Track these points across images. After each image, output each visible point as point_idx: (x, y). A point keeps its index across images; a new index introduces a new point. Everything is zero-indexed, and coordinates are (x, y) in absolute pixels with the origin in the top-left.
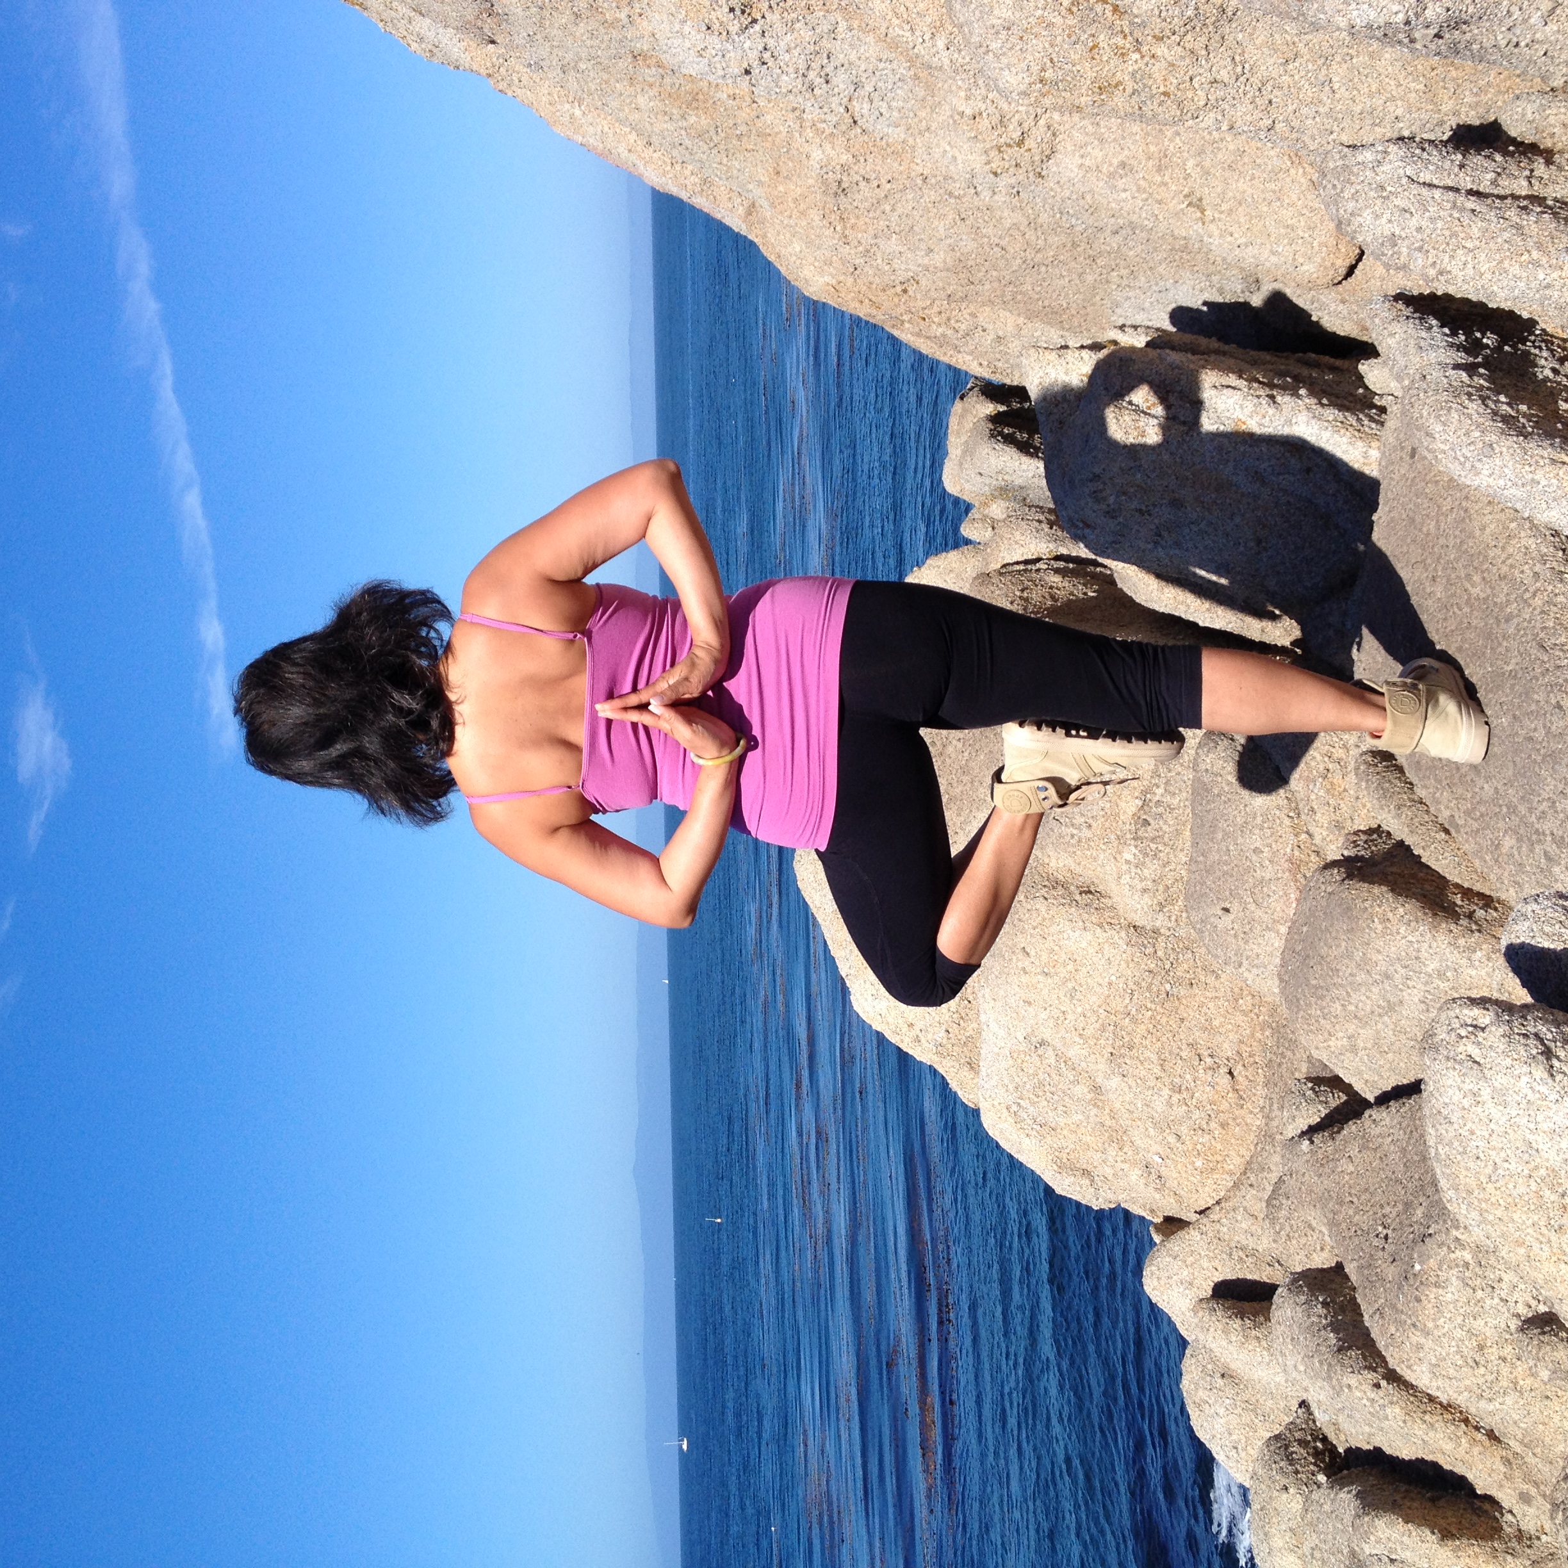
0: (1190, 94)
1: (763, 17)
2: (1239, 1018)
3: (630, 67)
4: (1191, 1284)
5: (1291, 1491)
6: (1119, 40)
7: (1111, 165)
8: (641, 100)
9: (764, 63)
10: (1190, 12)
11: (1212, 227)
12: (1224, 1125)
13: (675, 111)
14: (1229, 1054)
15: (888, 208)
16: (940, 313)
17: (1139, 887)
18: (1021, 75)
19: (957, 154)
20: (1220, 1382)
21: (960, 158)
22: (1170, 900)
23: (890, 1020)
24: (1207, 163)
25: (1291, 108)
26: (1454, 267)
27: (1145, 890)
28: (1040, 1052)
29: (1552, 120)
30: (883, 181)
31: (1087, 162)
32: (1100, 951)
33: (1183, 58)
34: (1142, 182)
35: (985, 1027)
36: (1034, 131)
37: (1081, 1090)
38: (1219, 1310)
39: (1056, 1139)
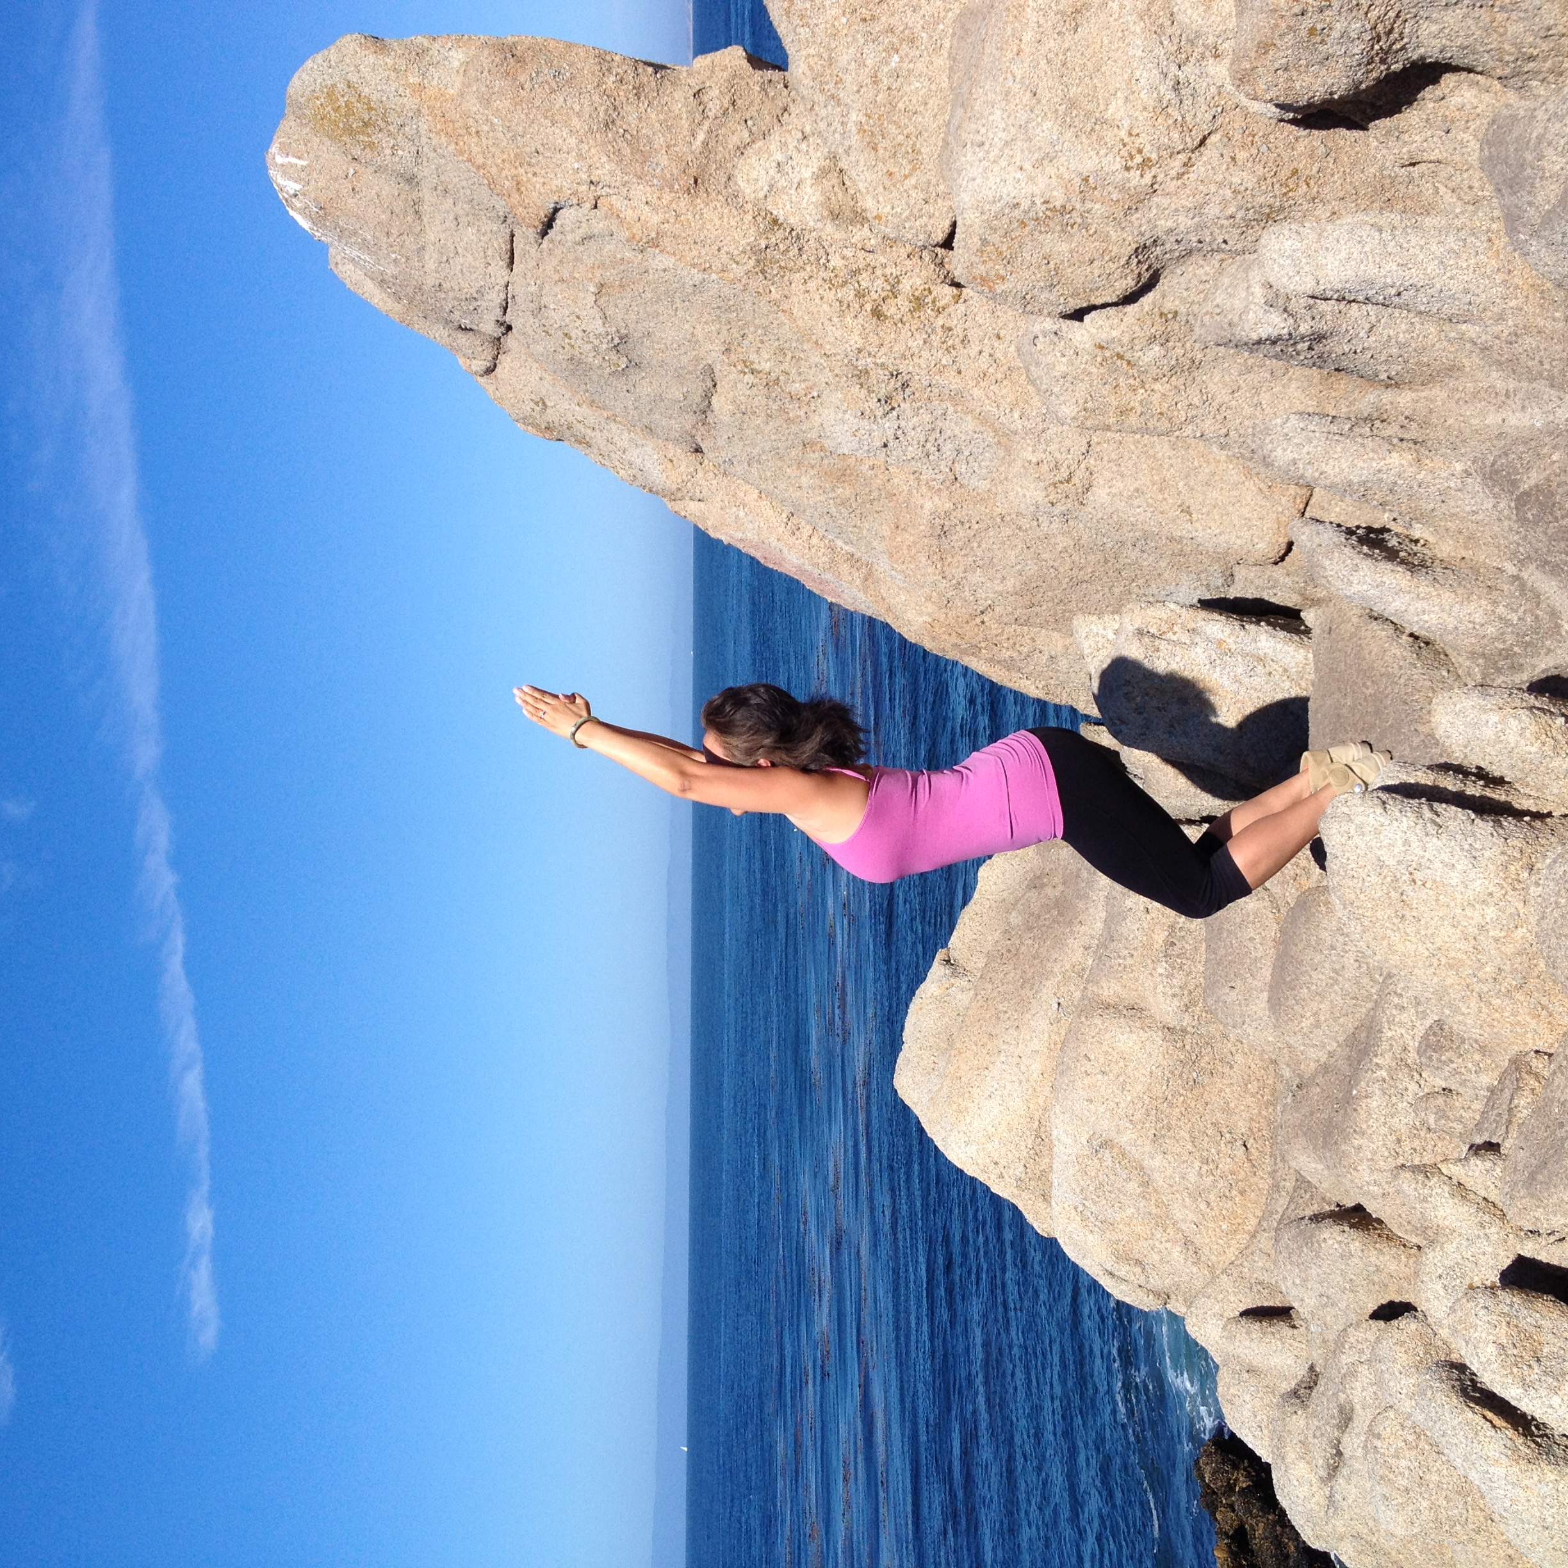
0: (1176, 413)
1: (899, 406)
2: (1249, 1100)
3: (800, 454)
4: (1222, 1315)
6: (1131, 381)
7: (1129, 490)
8: (805, 481)
9: (897, 438)
10: (1173, 362)
11: (1197, 525)
12: (1242, 1193)
13: (827, 486)
14: (1243, 1129)
15: (975, 545)
16: (1008, 639)
17: (1170, 993)
19: (1026, 492)
20: (1246, 1375)
21: (1028, 494)
22: (1193, 1003)
23: (979, 1161)
24: (1192, 483)
25: (1238, 421)
26: (1328, 469)
27: (1174, 995)
28: (1100, 1156)
30: (974, 522)
31: (1113, 490)
32: (1143, 1047)
33: (1170, 391)
34: (1150, 500)
35: (1056, 1143)
36: (1078, 471)
37: (1133, 1186)
38: (1244, 1321)
39: (1114, 1233)
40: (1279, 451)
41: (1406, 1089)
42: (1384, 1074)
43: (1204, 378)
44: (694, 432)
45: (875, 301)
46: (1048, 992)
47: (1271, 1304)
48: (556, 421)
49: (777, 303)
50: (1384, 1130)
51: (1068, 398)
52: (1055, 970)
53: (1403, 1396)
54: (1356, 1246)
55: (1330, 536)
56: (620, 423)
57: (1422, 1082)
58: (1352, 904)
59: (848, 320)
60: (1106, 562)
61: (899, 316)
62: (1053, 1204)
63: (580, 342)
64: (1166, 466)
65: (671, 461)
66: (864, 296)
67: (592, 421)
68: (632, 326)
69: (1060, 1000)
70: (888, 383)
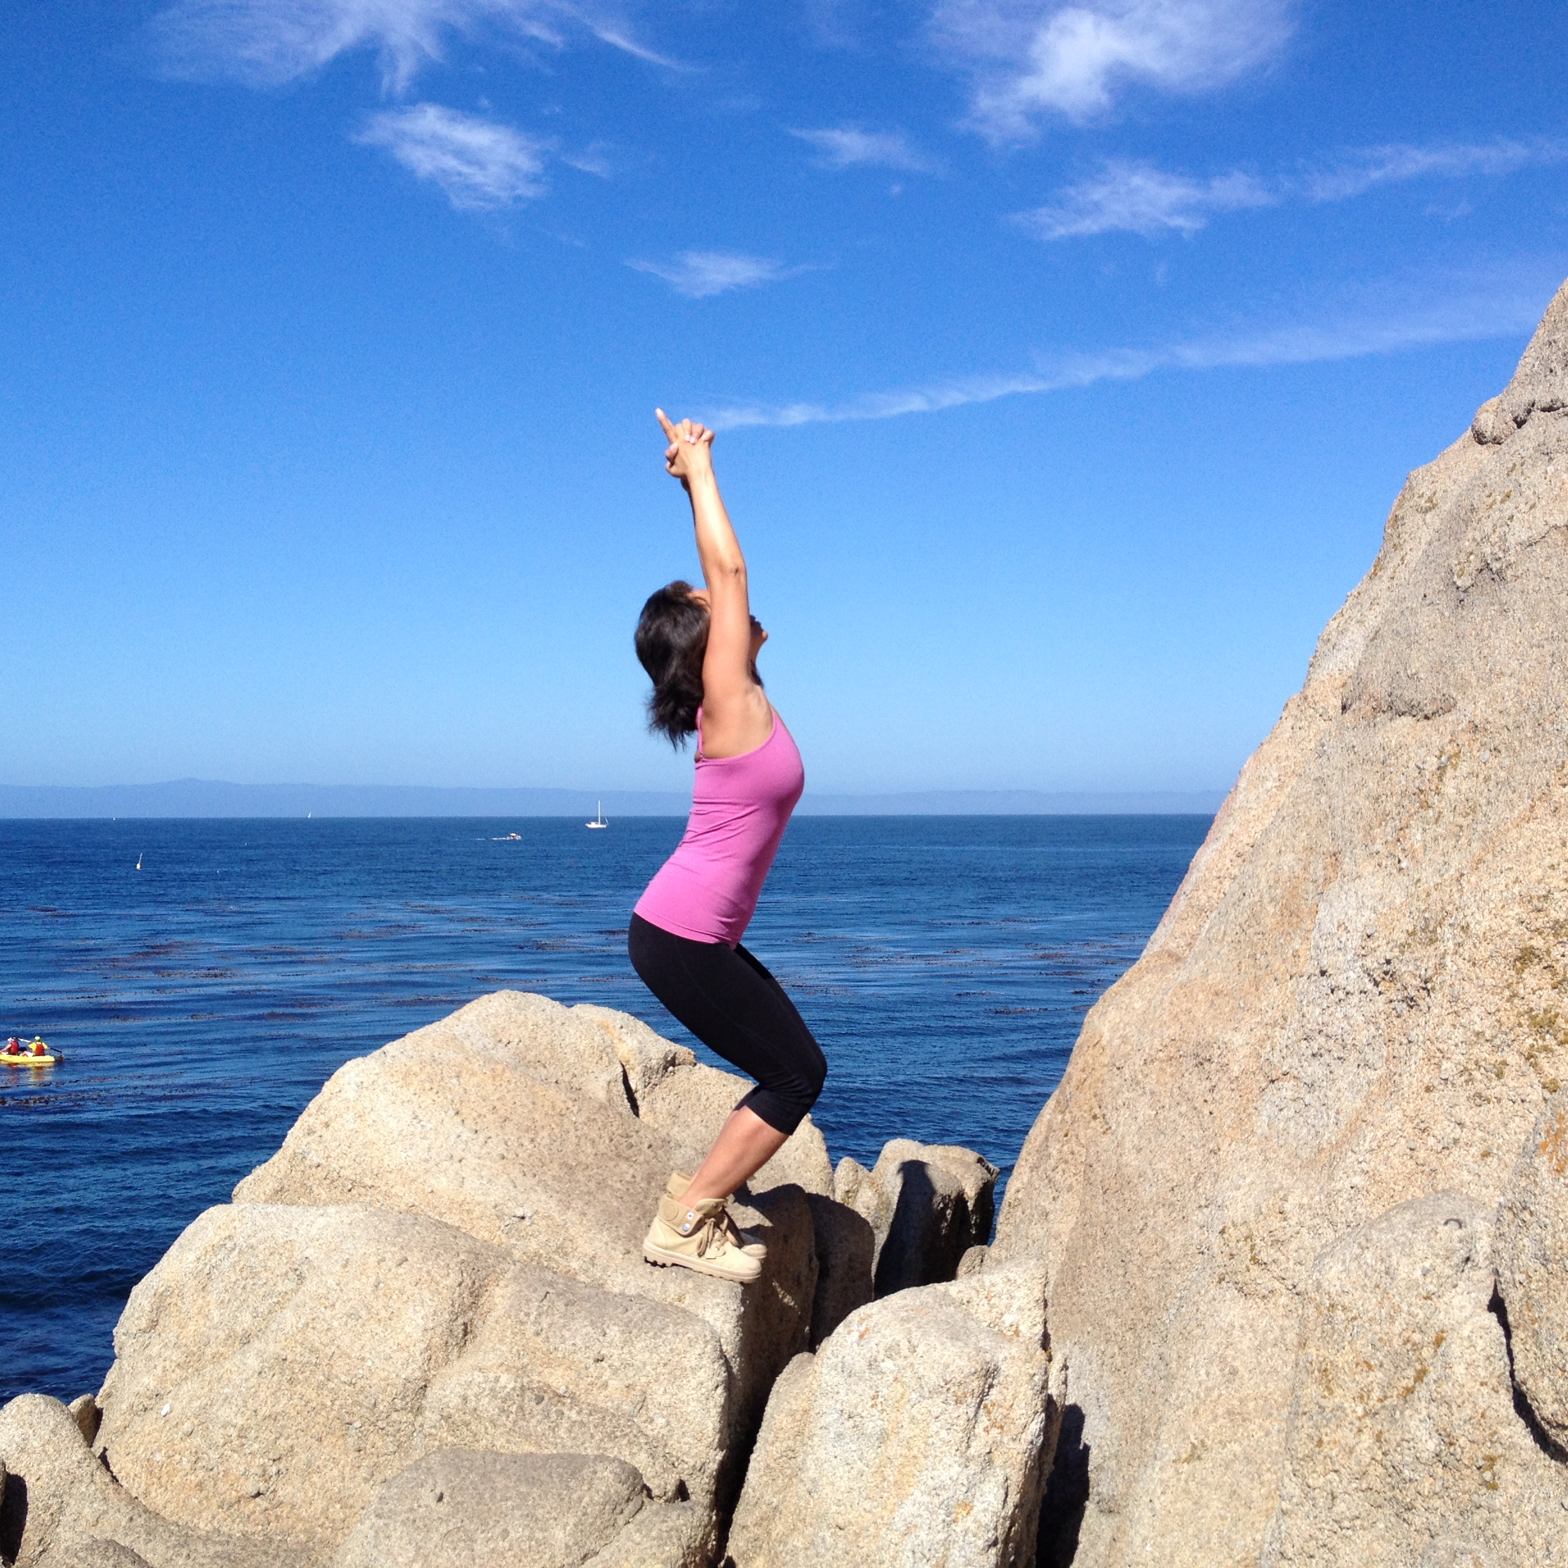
0: (1320, 1469)
1: (1380, 993)
2: (319, 1505)
3: (1322, 849)
4: (22, 1451)
6: (1376, 1394)
7: (1234, 1359)
8: (1289, 857)
9: (1332, 991)
11: (1171, 1471)
12: (200, 1486)
13: (1278, 891)
14: (280, 1493)
15: (1183, 1109)
16: (1072, 1153)
17: (469, 1392)
18: (1338, 1283)
19: (1242, 1191)
21: (1239, 1193)
22: (453, 1428)
23: (334, 1102)
24: (1237, 1466)
27: (465, 1399)
28: (291, 1273)
30: (1212, 1107)
31: (1237, 1333)
32: (400, 1348)
33: (1359, 1463)
34: (1216, 1392)
35: (321, 1211)
36: (1268, 1276)
37: (246, 1320)
39: (192, 1290)
43: (1381, 1526)
44: (1366, 697)
45: (1548, 952)
46: (542, 1202)
47: (28, 1525)
48: (1405, 529)
49: (1545, 796)
51: (1354, 1277)
52: (570, 1213)
59: (1516, 910)
60: (1147, 1310)
61: (1522, 992)
63: (1496, 515)
66: (1556, 935)
67: (1403, 574)
68: (1518, 585)
69: (527, 1222)
70: (1415, 976)
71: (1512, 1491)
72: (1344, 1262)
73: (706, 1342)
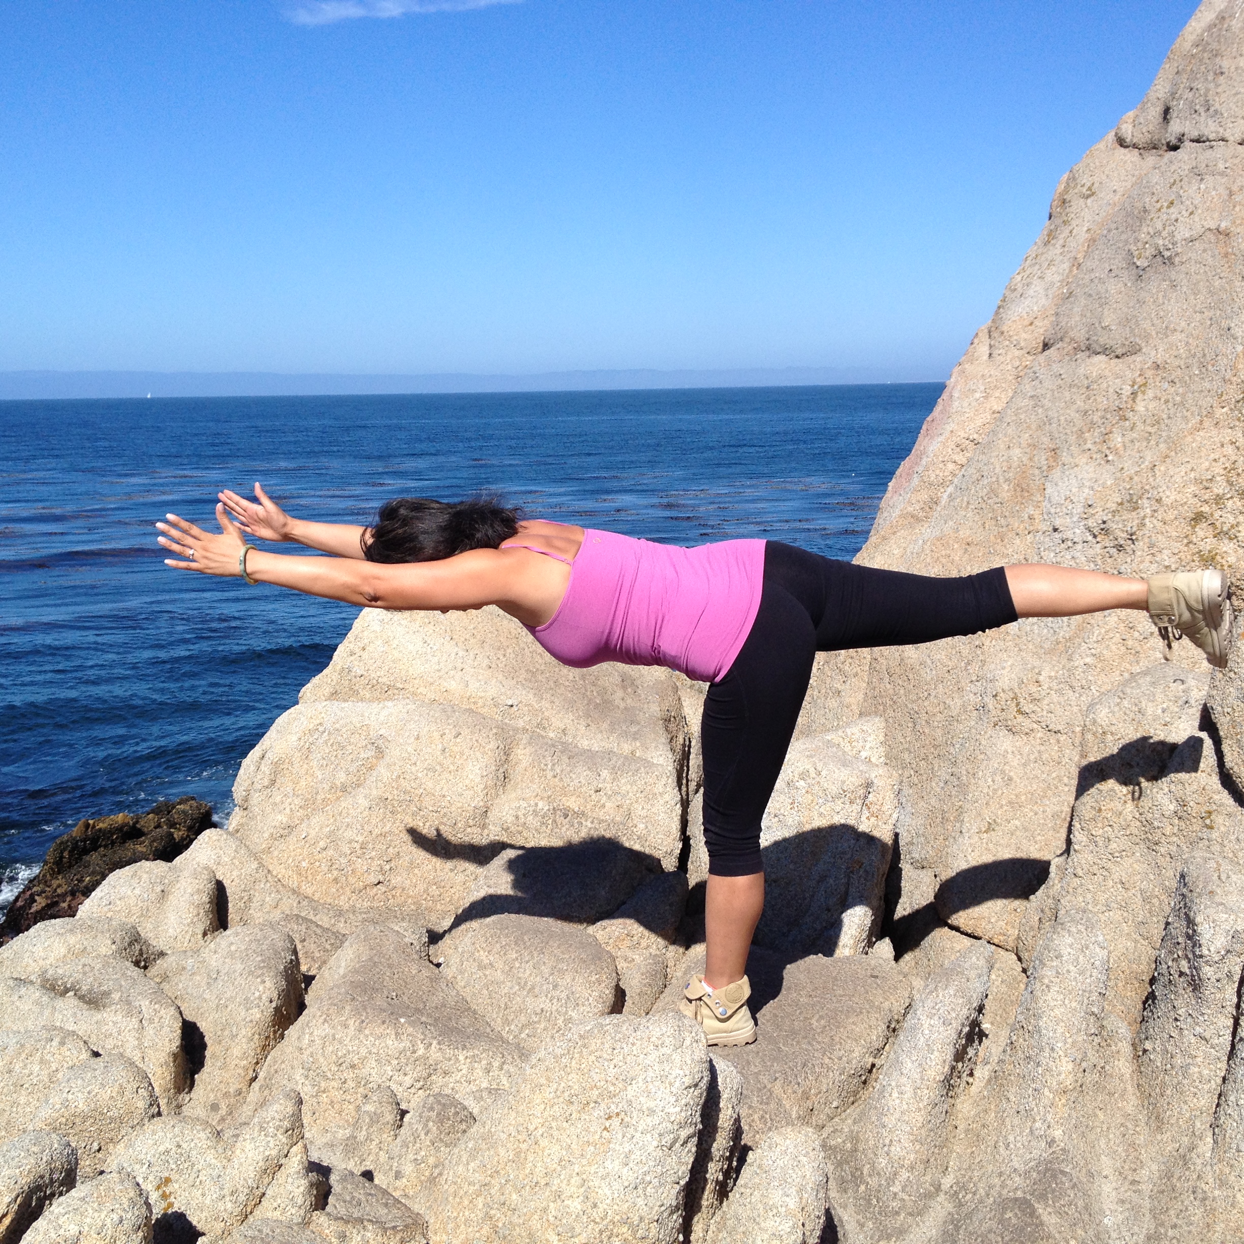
0: (1100, 825)
1: (1098, 542)
2: (421, 887)
3: (1043, 446)
4: (219, 864)
5: (114, 947)
7: (1010, 771)
8: (1016, 452)
9: (1063, 542)
10: (1156, 824)
11: (976, 839)
12: (336, 880)
13: (1011, 474)
14: (393, 881)
17: (519, 813)
18: (1106, 719)
19: (1007, 670)
20: (158, 889)
21: (1005, 672)
23: (366, 633)
24: (1018, 833)
25: (1090, 887)
27: (517, 817)
28: (369, 746)
29: (1120, 1044)
31: (1010, 756)
32: (468, 788)
33: (1125, 820)
34: (1000, 792)
35: (381, 705)
36: (1029, 721)
37: (341, 777)
38: (211, 886)
39: (299, 760)
40: (1070, 940)
41: (405, 1074)
42: (421, 1052)
43: (1138, 854)
44: (1067, 340)
45: (1212, 515)
46: (523, 696)
47: (231, 910)
48: (1071, 209)
49: (1210, 414)
50: (363, 1051)
51: (1117, 715)
52: (544, 702)
53: (65, 1095)
54: (256, 1014)
55: (976, 989)
56: (1071, 271)
57: (413, 1090)
58: (585, 1046)
59: (1193, 488)
60: (935, 747)
61: (1195, 540)
62: (325, 703)
63: (1165, 217)
64: (1035, 808)
65: (1031, 324)
66: (1217, 504)
67: (1072, 244)
68: (1183, 268)
69: (515, 708)
70: (1123, 531)
71: (1222, 829)
72: (1110, 707)
73: (668, 777)
